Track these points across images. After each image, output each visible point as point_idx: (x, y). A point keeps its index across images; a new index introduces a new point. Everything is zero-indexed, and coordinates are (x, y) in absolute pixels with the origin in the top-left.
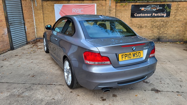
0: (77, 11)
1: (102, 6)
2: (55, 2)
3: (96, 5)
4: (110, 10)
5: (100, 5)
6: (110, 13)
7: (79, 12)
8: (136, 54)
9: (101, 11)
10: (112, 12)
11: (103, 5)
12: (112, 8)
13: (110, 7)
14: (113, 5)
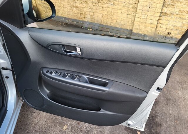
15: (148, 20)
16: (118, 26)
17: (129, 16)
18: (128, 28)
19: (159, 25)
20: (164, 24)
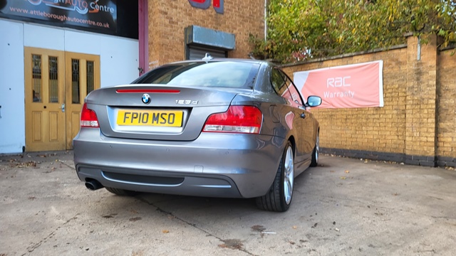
0: (337, 84)
1: (399, 63)
2: (296, 67)
3: (381, 63)
4: (419, 73)
5: (394, 63)
6: (418, 79)
7: (341, 85)
8: (163, 116)
9: (394, 77)
10: (425, 77)
11: (400, 60)
12: (424, 66)
13: (419, 64)
14: (430, 57)
15: (422, 138)
16: (388, 151)
17: (400, 138)
18: (402, 152)
19: (441, 144)
20: (447, 143)
